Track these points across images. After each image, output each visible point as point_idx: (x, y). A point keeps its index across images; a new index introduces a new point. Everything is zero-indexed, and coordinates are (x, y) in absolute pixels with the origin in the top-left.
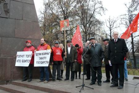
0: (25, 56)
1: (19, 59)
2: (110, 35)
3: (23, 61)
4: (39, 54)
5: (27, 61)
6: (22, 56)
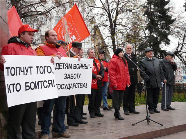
0: (34, 70)
3: (28, 88)
4: (65, 67)
5: (42, 83)
6: (25, 72)
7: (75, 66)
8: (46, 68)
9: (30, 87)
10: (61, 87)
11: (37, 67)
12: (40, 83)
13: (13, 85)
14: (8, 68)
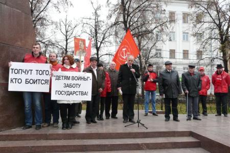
0: (34, 72)
1: (18, 76)
2: (65, 47)
3: (27, 82)
4: (64, 78)
5: (40, 81)
6: (26, 73)
7: (73, 78)
8: (45, 72)
9: (29, 82)
10: (61, 93)
11: (37, 71)
12: (38, 81)
13: (16, 79)
14: (12, 69)
